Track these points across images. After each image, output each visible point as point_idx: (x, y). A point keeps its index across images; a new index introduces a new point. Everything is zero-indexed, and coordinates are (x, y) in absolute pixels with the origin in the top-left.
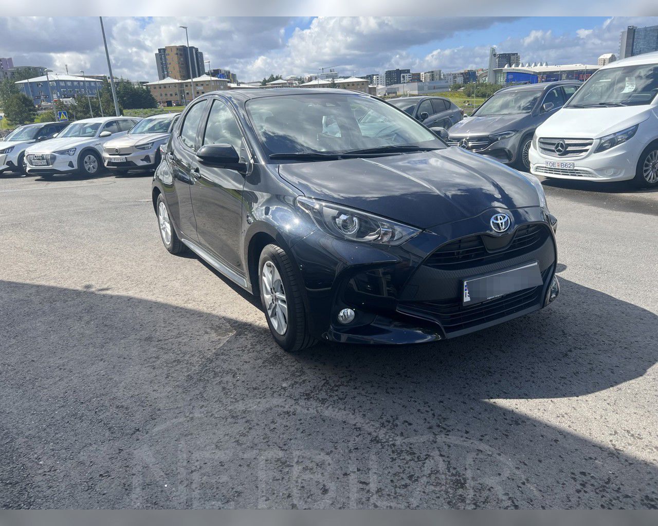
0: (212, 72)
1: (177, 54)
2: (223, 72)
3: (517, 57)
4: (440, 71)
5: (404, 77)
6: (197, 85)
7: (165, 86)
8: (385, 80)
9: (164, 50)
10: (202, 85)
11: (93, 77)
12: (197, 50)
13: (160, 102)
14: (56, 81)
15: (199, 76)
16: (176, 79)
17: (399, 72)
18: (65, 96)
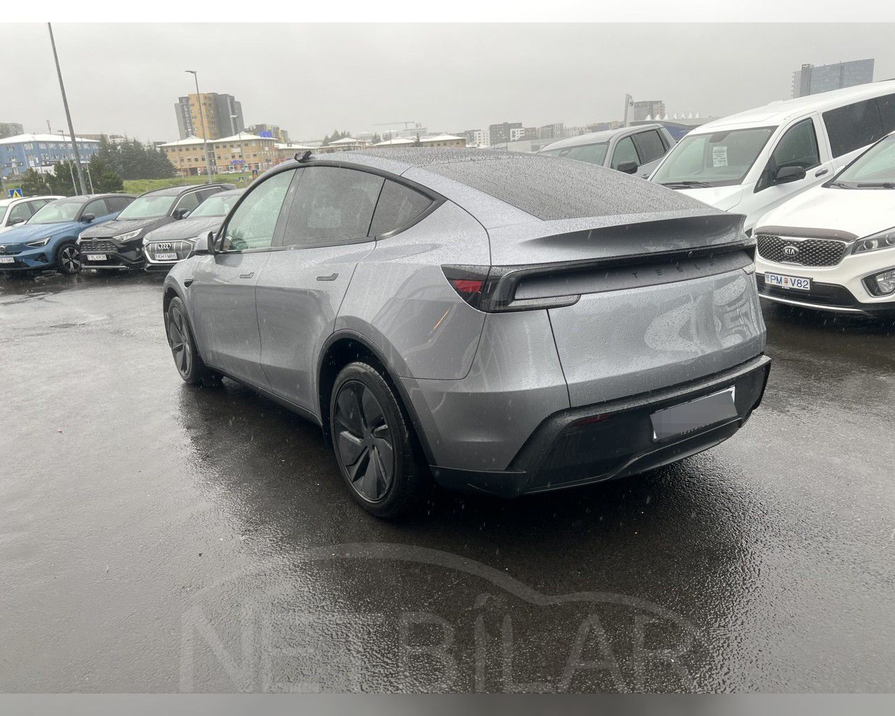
0: (255, 128)
1: (205, 104)
2: (269, 128)
3: (661, 107)
4: (562, 125)
5: (514, 132)
7: (187, 147)
8: (489, 138)
9: (187, 99)
10: (239, 146)
11: (87, 137)
12: (232, 98)
13: (180, 170)
14: (33, 142)
16: (203, 137)
17: (507, 127)
18: (46, 163)
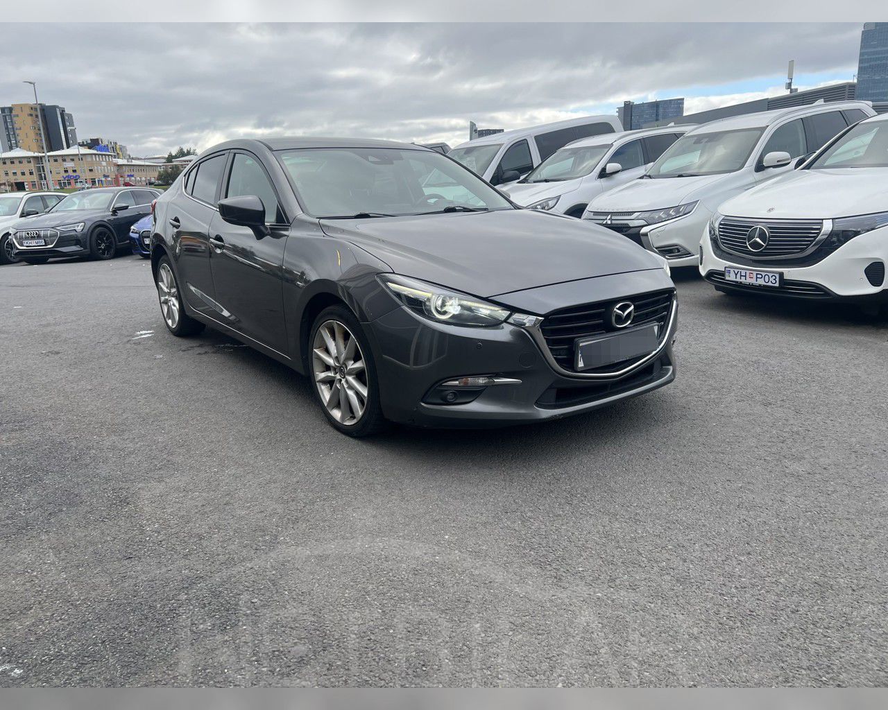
0: (89, 142)
1: (31, 115)
6: (64, 160)
7: (12, 160)
9: (11, 109)
10: (73, 160)
12: (63, 112)
13: (4, 184)
15: (68, 148)
16: (30, 150)
